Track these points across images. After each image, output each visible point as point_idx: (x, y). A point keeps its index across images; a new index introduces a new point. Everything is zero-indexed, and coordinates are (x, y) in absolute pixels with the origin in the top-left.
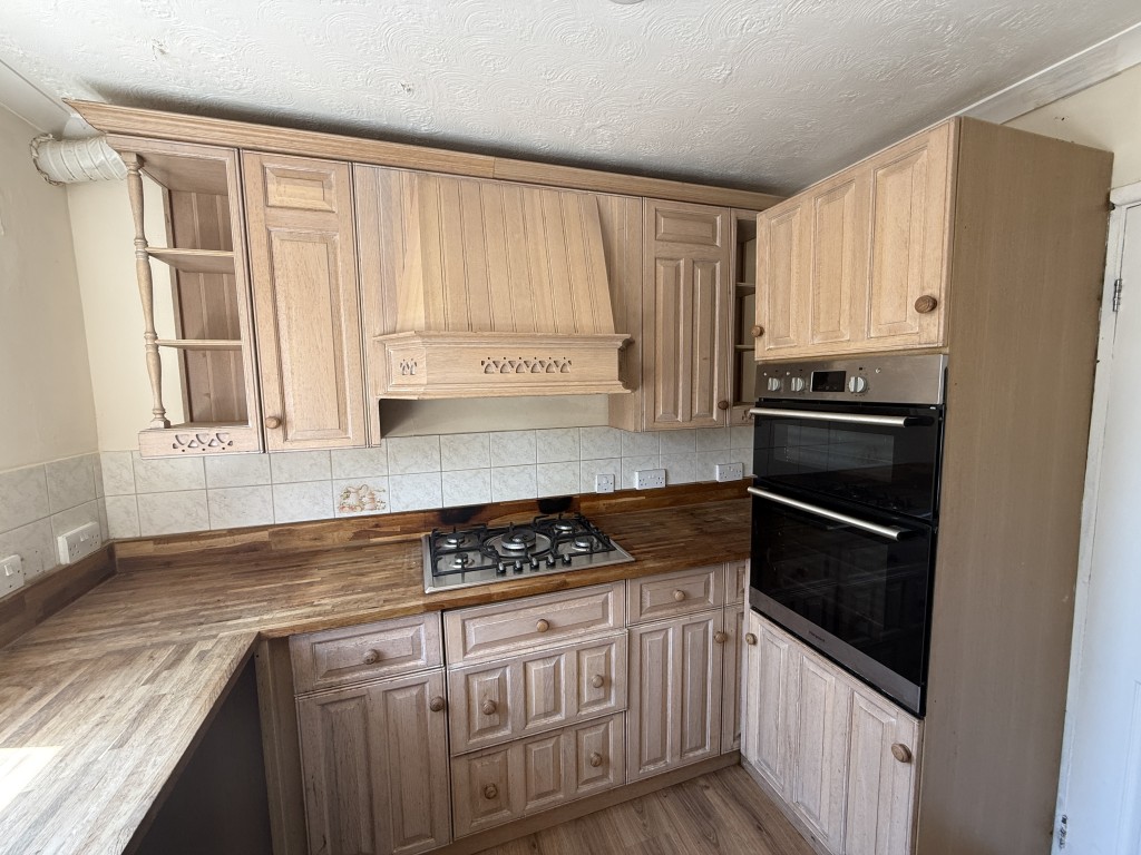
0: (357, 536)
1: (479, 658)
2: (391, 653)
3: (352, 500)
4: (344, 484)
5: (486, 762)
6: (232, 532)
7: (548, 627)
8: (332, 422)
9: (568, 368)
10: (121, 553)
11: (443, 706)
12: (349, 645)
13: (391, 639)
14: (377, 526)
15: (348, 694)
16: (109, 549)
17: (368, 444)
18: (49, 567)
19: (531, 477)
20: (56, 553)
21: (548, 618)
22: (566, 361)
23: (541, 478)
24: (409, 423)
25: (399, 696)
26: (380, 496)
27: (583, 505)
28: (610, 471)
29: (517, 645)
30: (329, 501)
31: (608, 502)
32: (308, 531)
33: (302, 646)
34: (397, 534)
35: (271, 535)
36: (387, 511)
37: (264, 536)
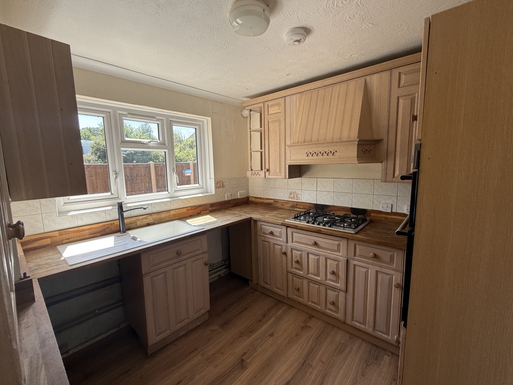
0: (292, 207)
1: (295, 245)
2: (275, 234)
3: (292, 196)
4: (290, 190)
5: (297, 279)
6: (267, 199)
7: (316, 244)
8: (278, 171)
9: (335, 154)
10: (250, 199)
11: (285, 254)
12: (267, 227)
13: (277, 230)
14: (297, 205)
15: (266, 240)
16: (248, 198)
17: (285, 178)
18: (236, 198)
19: (349, 198)
20: (237, 195)
21: (317, 242)
22: (335, 151)
23: (354, 200)
24: (308, 173)
25: (277, 246)
26: (300, 196)
27: (372, 214)
28: (390, 202)
29: (307, 246)
30: (287, 195)
31: (386, 216)
32: (281, 202)
33: (259, 223)
34: (301, 209)
35: (274, 201)
36: (300, 201)
37: (272, 201)
